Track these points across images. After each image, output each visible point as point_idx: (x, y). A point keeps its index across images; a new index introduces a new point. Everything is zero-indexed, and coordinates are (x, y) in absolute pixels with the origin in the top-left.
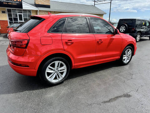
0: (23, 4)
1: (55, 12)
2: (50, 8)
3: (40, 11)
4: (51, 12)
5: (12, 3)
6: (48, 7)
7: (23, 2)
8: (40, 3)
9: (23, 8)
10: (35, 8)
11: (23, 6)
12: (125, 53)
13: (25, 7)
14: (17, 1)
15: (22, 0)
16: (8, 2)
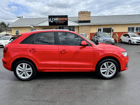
0: (68, 22)
1: (94, 25)
3: (81, 26)
4: (91, 26)
5: (61, 22)
6: (89, 22)
7: (68, 21)
8: (82, 20)
9: (68, 25)
10: (77, 24)
11: (68, 24)
12: (104, 65)
13: (70, 24)
14: (64, 20)
15: (67, 19)
16: (58, 22)
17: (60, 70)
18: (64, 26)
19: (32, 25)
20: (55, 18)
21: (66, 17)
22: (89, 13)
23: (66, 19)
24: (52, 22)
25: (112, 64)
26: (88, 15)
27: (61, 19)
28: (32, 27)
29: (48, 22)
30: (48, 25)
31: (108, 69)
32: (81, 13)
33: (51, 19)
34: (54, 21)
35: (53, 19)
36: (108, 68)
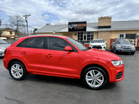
0: (87, 28)
1: (115, 31)
2: (111, 28)
3: (100, 31)
4: (111, 31)
5: (80, 28)
6: (109, 27)
7: (87, 26)
8: (102, 25)
9: (87, 31)
10: (96, 30)
11: (87, 29)
12: (89, 73)
13: (88, 29)
14: (83, 26)
15: (86, 26)
16: (77, 28)
17: (46, 73)
18: (83, 32)
19: (54, 31)
20: (74, 25)
21: (85, 23)
22: (110, 18)
23: (84, 25)
24: (71, 28)
25: (99, 73)
26: (108, 20)
27: (80, 25)
28: (54, 32)
29: (68, 29)
30: (68, 31)
31: (95, 78)
32: (101, 19)
33: (71, 26)
34: (73, 27)
35: (73, 26)
36: (94, 76)
